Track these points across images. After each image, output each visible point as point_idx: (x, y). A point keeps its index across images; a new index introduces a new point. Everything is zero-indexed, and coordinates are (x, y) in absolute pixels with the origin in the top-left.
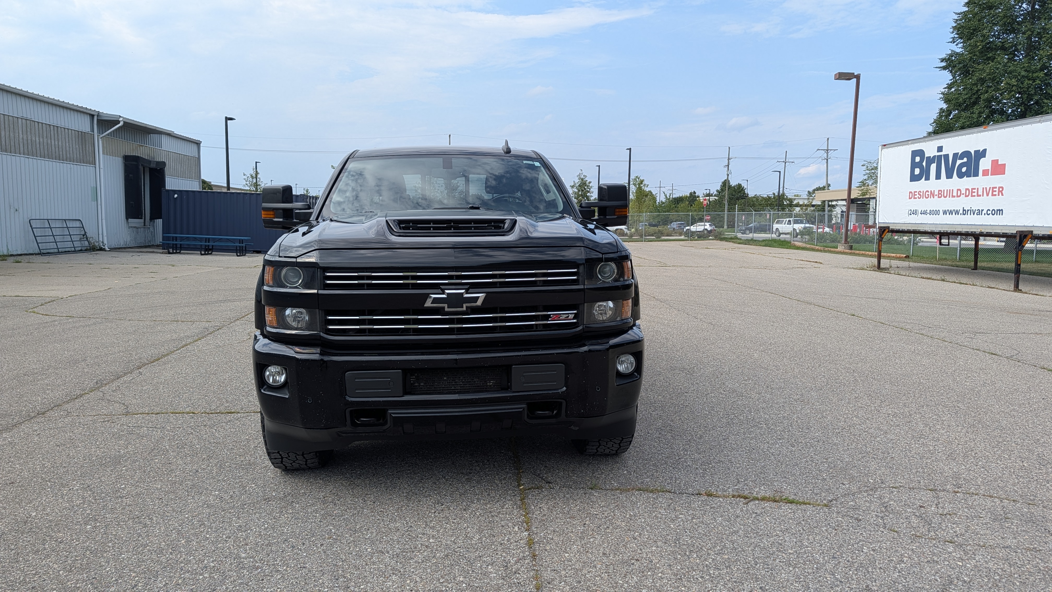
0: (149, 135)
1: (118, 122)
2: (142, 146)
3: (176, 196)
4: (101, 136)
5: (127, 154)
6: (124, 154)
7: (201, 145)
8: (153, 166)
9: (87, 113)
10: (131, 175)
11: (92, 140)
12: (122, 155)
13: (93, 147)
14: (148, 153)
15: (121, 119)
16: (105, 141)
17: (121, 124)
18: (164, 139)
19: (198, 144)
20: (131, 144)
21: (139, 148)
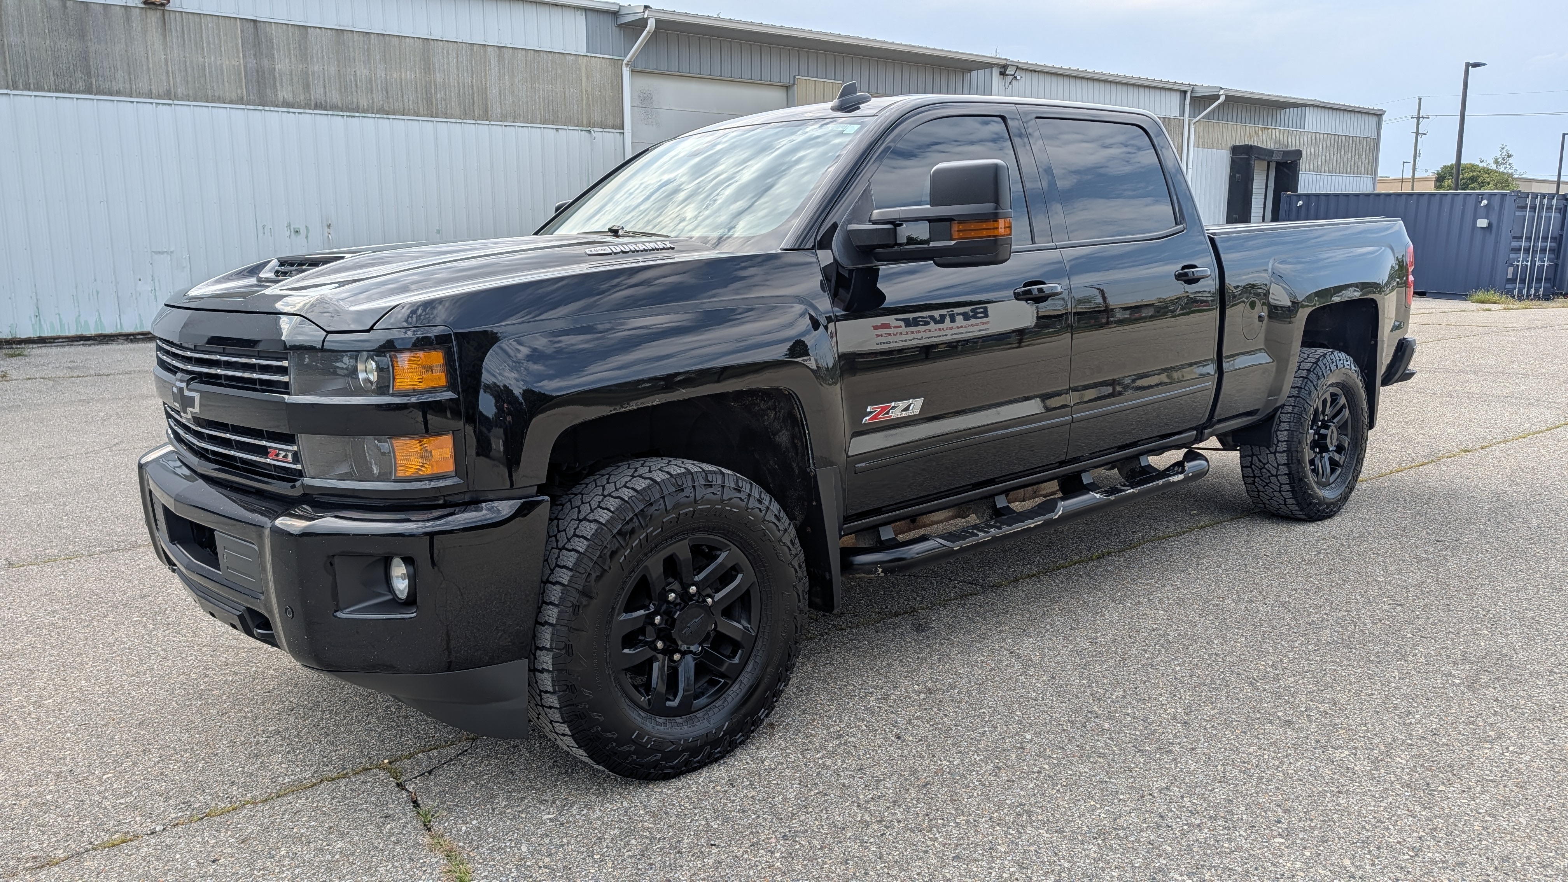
0: (1283, 111)
1: (1217, 97)
2: (1267, 129)
3: (1300, 203)
4: (1195, 121)
5: (1237, 144)
6: (1233, 143)
7: (1385, 117)
8: (1279, 158)
9: (1176, 90)
10: (1238, 175)
11: (1181, 128)
12: (1230, 145)
13: (1180, 139)
14: (1277, 139)
15: (1222, 92)
16: (1201, 128)
17: (1222, 98)
18: (1310, 113)
19: (1378, 115)
20: (1248, 128)
21: (1260, 132)
